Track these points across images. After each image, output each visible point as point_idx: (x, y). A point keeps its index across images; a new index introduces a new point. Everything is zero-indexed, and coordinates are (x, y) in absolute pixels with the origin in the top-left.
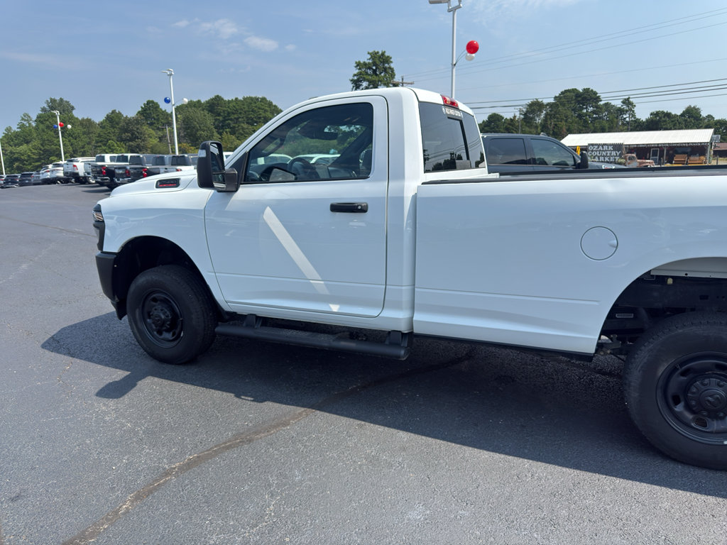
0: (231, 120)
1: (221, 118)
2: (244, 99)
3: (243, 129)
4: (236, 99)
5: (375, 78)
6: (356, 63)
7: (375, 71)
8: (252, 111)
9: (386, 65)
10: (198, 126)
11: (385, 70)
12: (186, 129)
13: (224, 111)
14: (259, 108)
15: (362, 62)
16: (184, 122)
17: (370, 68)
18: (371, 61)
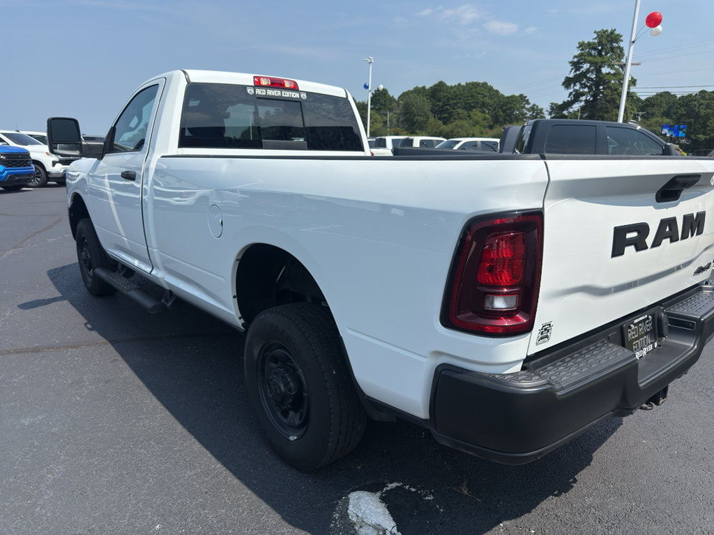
0: (450, 105)
1: (441, 104)
2: (467, 84)
3: (458, 114)
4: (459, 84)
5: (599, 59)
6: (579, 43)
7: (600, 53)
8: (471, 96)
9: (615, 45)
10: (415, 111)
11: (612, 49)
12: (406, 114)
13: (445, 96)
14: (479, 93)
15: (586, 42)
16: (404, 107)
17: (595, 49)
18: (596, 41)
